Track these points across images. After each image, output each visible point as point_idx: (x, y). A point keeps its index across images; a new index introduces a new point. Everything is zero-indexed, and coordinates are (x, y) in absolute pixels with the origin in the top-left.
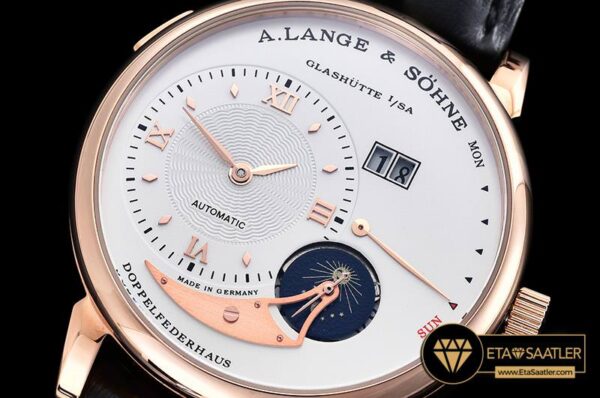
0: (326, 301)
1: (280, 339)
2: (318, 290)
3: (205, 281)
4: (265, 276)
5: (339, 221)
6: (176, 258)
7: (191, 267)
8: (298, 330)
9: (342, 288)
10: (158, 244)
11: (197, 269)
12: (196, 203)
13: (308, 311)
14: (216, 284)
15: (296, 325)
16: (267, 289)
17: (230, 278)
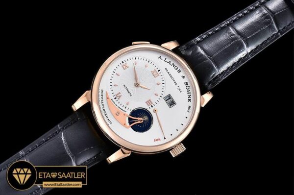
0: (139, 122)
1: (125, 125)
2: (139, 119)
3: (116, 103)
4: (130, 109)
5: (152, 106)
6: (114, 95)
7: (115, 98)
8: (130, 124)
9: (144, 121)
10: (112, 89)
11: (116, 99)
12: (124, 85)
13: (134, 122)
14: (119, 105)
15: (130, 123)
16: (129, 112)
17: (122, 105)
